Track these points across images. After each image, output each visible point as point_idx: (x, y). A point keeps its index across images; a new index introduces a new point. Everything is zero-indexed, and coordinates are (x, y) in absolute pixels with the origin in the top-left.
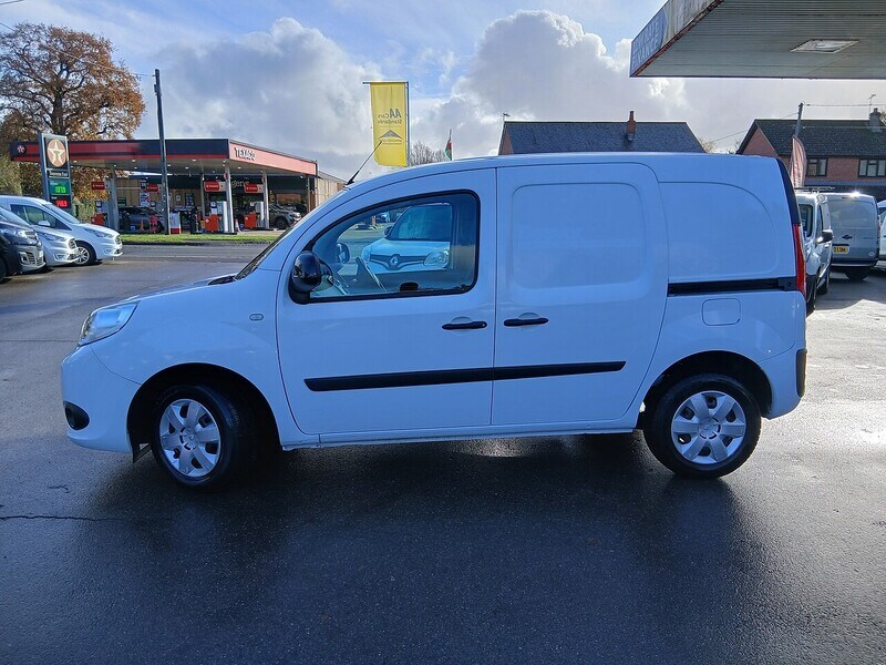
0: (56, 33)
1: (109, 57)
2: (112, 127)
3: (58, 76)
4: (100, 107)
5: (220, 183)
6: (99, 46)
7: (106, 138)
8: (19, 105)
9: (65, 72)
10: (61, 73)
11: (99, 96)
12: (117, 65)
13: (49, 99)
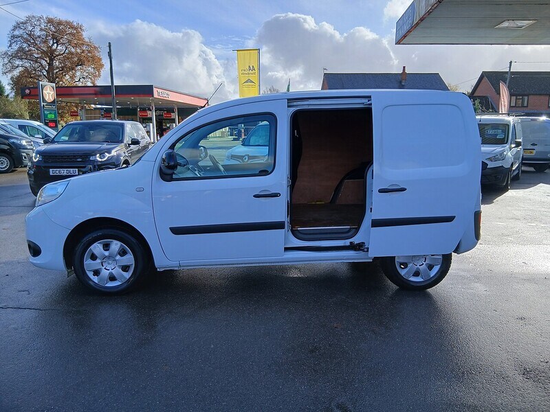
0: (50, 21)
1: (82, 35)
2: (84, 78)
3: (51, 47)
4: (76, 66)
5: (149, 112)
6: (76, 29)
7: (80, 84)
8: (27, 65)
9: (56, 45)
10: (53, 45)
11: (76, 59)
12: (87, 40)
13: (46, 61)
